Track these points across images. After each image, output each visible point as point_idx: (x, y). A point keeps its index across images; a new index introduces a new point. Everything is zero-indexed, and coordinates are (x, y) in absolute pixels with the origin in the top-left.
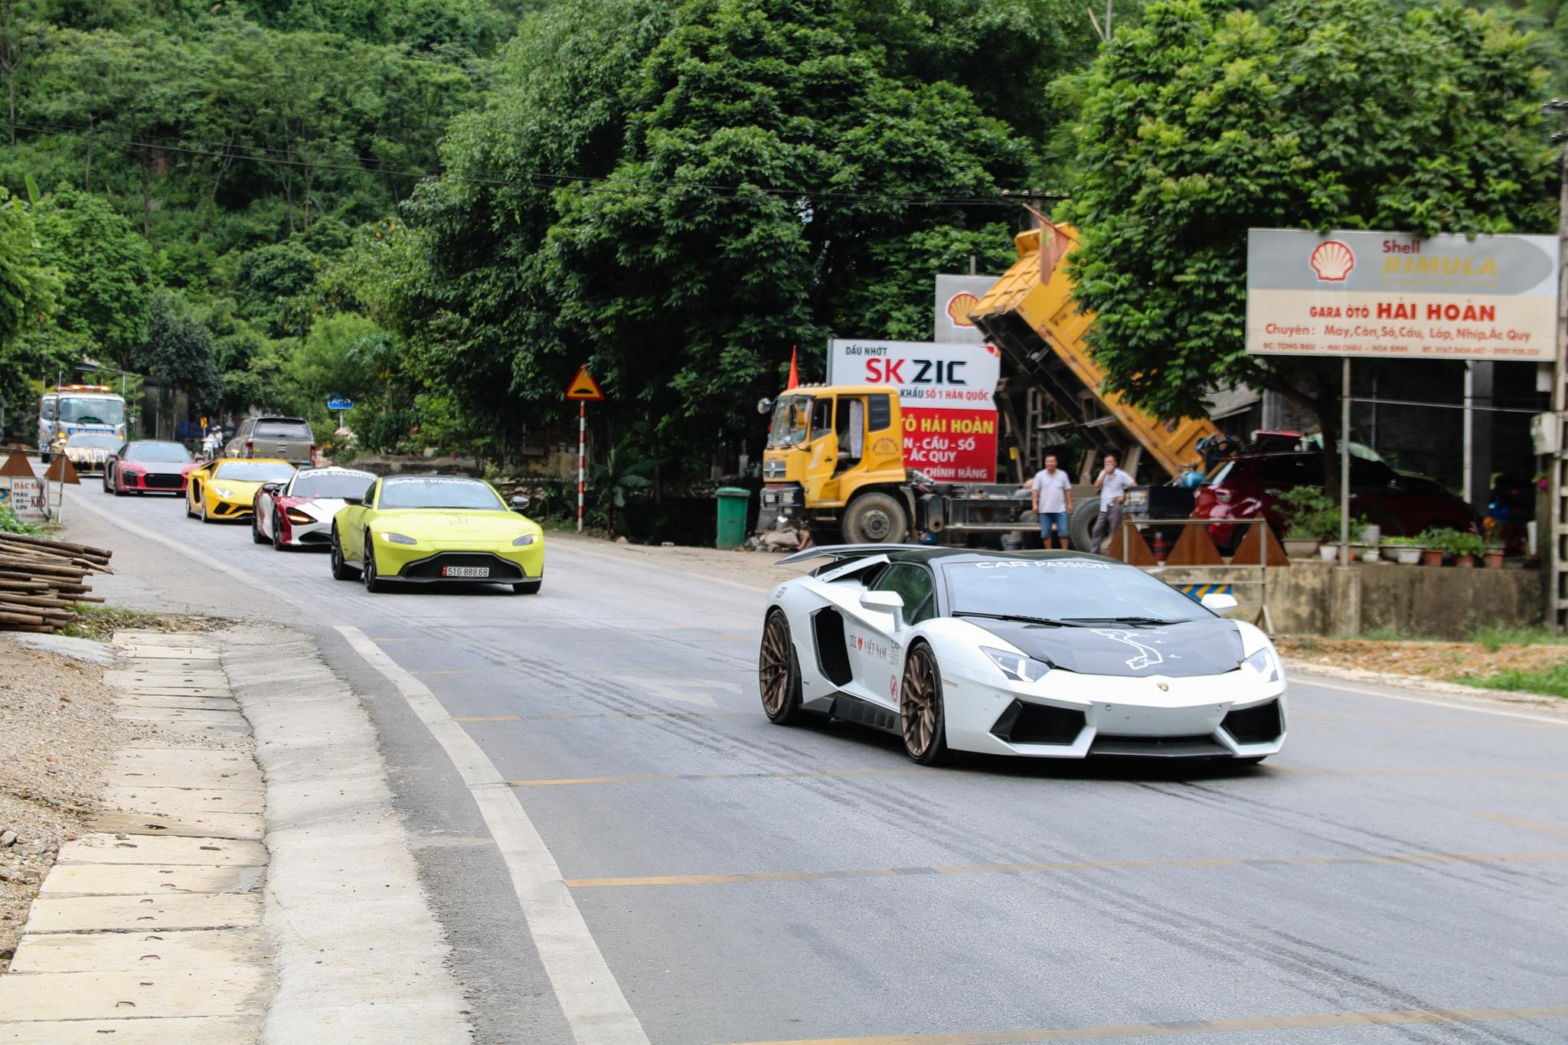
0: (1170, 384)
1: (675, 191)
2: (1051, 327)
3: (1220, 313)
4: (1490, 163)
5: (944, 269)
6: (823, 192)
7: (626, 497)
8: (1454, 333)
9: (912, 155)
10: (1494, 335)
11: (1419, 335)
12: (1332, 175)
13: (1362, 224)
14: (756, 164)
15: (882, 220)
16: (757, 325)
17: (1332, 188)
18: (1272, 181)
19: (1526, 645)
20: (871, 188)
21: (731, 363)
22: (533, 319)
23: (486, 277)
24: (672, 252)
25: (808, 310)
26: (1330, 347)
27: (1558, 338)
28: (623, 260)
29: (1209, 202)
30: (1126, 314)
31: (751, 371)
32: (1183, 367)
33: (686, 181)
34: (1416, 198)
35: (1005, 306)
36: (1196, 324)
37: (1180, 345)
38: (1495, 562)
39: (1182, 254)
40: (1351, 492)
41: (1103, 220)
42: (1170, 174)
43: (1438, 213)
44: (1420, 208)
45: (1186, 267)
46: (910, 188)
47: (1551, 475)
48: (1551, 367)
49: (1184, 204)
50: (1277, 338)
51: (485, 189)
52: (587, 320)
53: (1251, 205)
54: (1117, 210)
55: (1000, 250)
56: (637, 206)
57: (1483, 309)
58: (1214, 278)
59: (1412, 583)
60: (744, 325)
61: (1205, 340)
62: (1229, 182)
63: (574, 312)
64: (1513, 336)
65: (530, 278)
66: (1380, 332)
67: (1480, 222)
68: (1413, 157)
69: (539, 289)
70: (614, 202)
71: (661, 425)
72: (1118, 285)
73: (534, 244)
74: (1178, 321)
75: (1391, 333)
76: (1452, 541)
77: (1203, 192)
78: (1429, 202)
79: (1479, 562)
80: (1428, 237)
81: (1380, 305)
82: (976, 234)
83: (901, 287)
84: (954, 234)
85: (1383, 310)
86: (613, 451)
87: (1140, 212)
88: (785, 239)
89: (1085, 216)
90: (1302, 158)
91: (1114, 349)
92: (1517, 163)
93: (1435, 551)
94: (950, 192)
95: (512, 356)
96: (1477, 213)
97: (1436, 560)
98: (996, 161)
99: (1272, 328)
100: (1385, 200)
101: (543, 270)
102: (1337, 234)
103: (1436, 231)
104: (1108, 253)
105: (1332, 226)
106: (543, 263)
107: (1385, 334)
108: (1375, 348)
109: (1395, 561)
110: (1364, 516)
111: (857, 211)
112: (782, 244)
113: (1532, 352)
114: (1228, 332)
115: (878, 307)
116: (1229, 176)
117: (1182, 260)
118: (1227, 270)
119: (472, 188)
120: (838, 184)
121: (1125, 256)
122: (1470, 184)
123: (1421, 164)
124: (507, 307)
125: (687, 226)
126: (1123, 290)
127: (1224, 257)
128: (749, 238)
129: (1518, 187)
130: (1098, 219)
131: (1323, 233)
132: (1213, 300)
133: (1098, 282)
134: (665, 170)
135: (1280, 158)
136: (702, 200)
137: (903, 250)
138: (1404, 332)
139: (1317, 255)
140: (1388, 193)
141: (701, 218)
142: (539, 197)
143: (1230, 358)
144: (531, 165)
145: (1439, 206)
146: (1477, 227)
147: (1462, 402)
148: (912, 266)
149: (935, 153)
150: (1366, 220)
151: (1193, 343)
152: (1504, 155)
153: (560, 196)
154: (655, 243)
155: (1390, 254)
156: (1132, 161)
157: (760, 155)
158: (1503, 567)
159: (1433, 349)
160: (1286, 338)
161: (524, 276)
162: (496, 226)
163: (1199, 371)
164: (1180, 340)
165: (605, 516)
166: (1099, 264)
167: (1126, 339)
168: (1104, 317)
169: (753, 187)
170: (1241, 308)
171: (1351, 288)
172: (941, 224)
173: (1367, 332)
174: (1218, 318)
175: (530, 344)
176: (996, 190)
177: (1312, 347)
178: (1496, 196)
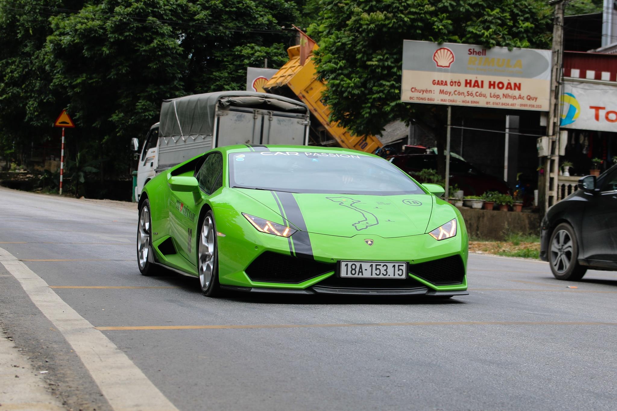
0: (363, 115)
1: (114, 19)
2: (304, 94)
3: (389, 81)
4: (520, 13)
5: (251, 65)
6: (191, 24)
7: (85, 177)
8: (501, 96)
9: (236, 7)
10: (520, 97)
11: (485, 96)
12: (445, 15)
13: (459, 40)
14: (157, 7)
15: (220, 39)
16: (155, 90)
17: (445, 22)
18: (415, 17)
19: (532, 242)
20: (215, 23)
21: (141, 109)
22: (38, 84)
23: (14, 62)
24: (112, 50)
25: (182, 83)
26: (442, 100)
27: (550, 100)
28: (86, 53)
29: (385, 26)
30: (342, 80)
31: (152, 113)
32: (370, 108)
33: (119, 14)
34: (484, 28)
35: (282, 83)
36: (377, 86)
37: (368, 97)
38: (518, 209)
39: (371, 52)
40: (450, 174)
41: (332, 34)
42: (365, 11)
43: (495, 36)
44: (486, 33)
45: (373, 58)
46: (235, 24)
47: (546, 167)
48: (546, 114)
49: (372, 26)
50: (416, 95)
51: (14, 16)
52: (66, 84)
53: (405, 28)
54: (339, 29)
55: (280, 57)
56: (94, 26)
57: (515, 84)
58: (386, 64)
59: (479, 218)
60: (148, 90)
61: (381, 94)
62: (394, 16)
63: (60, 81)
64: (529, 98)
65: (37, 62)
66: (466, 94)
67: (515, 42)
68: (483, 8)
69: (41, 69)
70: (82, 23)
71: (104, 140)
72: (339, 65)
73: (40, 45)
74: (368, 85)
75: (471, 94)
76: (498, 198)
77: (382, 20)
78: (491, 30)
79: (511, 209)
80: (490, 48)
81: (466, 80)
82: (267, 48)
83: (229, 73)
84: (257, 48)
85: (468, 83)
86: (79, 154)
87: (351, 30)
88: (171, 46)
89: (323, 32)
90: (430, 6)
91: (336, 99)
92: (533, 14)
93: (489, 203)
94: (255, 26)
95: (27, 104)
96: (513, 38)
97: (490, 207)
98: (279, 13)
99: (414, 90)
100: (470, 29)
101: (44, 59)
102: (446, 45)
103: (494, 45)
104: (334, 50)
105: (445, 40)
106: (44, 55)
107: (468, 95)
108: (463, 102)
109: (471, 207)
110: (456, 185)
111: (208, 34)
112: (169, 48)
113: (538, 106)
114: (392, 90)
115: (217, 83)
116: (394, 13)
117: (371, 54)
118: (393, 60)
119: (7, 15)
120: (198, 20)
121: (342, 52)
122: (511, 23)
123: (488, 12)
124: (24, 78)
125: (120, 37)
126: (341, 68)
127: (391, 54)
128: (152, 45)
129: (533, 26)
130: (329, 33)
131: (440, 44)
132: (386, 74)
133: (329, 64)
134: (109, 9)
135: (419, 5)
136: (127, 24)
137: (231, 55)
138: (478, 94)
139: (436, 54)
140: (471, 25)
141: (127, 34)
142: (42, 22)
143: (393, 104)
144: (39, 4)
145: (495, 33)
146: (513, 44)
147: (505, 131)
148: (235, 63)
149: (248, 6)
150: (461, 38)
151: (375, 96)
152: (527, 10)
153: (53, 20)
154: (103, 45)
155: (472, 55)
156: (347, 4)
157: (158, 3)
158: (522, 211)
159: (491, 103)
160: (420, 95)
161: (34, 61)
162: (19, 36)
163: (378, 110)
164: (369, 94)
165: (74, 188)
166: (330, 55)
167: (342, 92)
168: (332, 81)
169: (155, 19)
170: (399, 79)
171: (452, 72)
172: (250, 43)
173: (459, 94)
174: (388, 84)
175: (36, 98)
176: (278, 27)
177: (433, 100)
178: (522, 30)
